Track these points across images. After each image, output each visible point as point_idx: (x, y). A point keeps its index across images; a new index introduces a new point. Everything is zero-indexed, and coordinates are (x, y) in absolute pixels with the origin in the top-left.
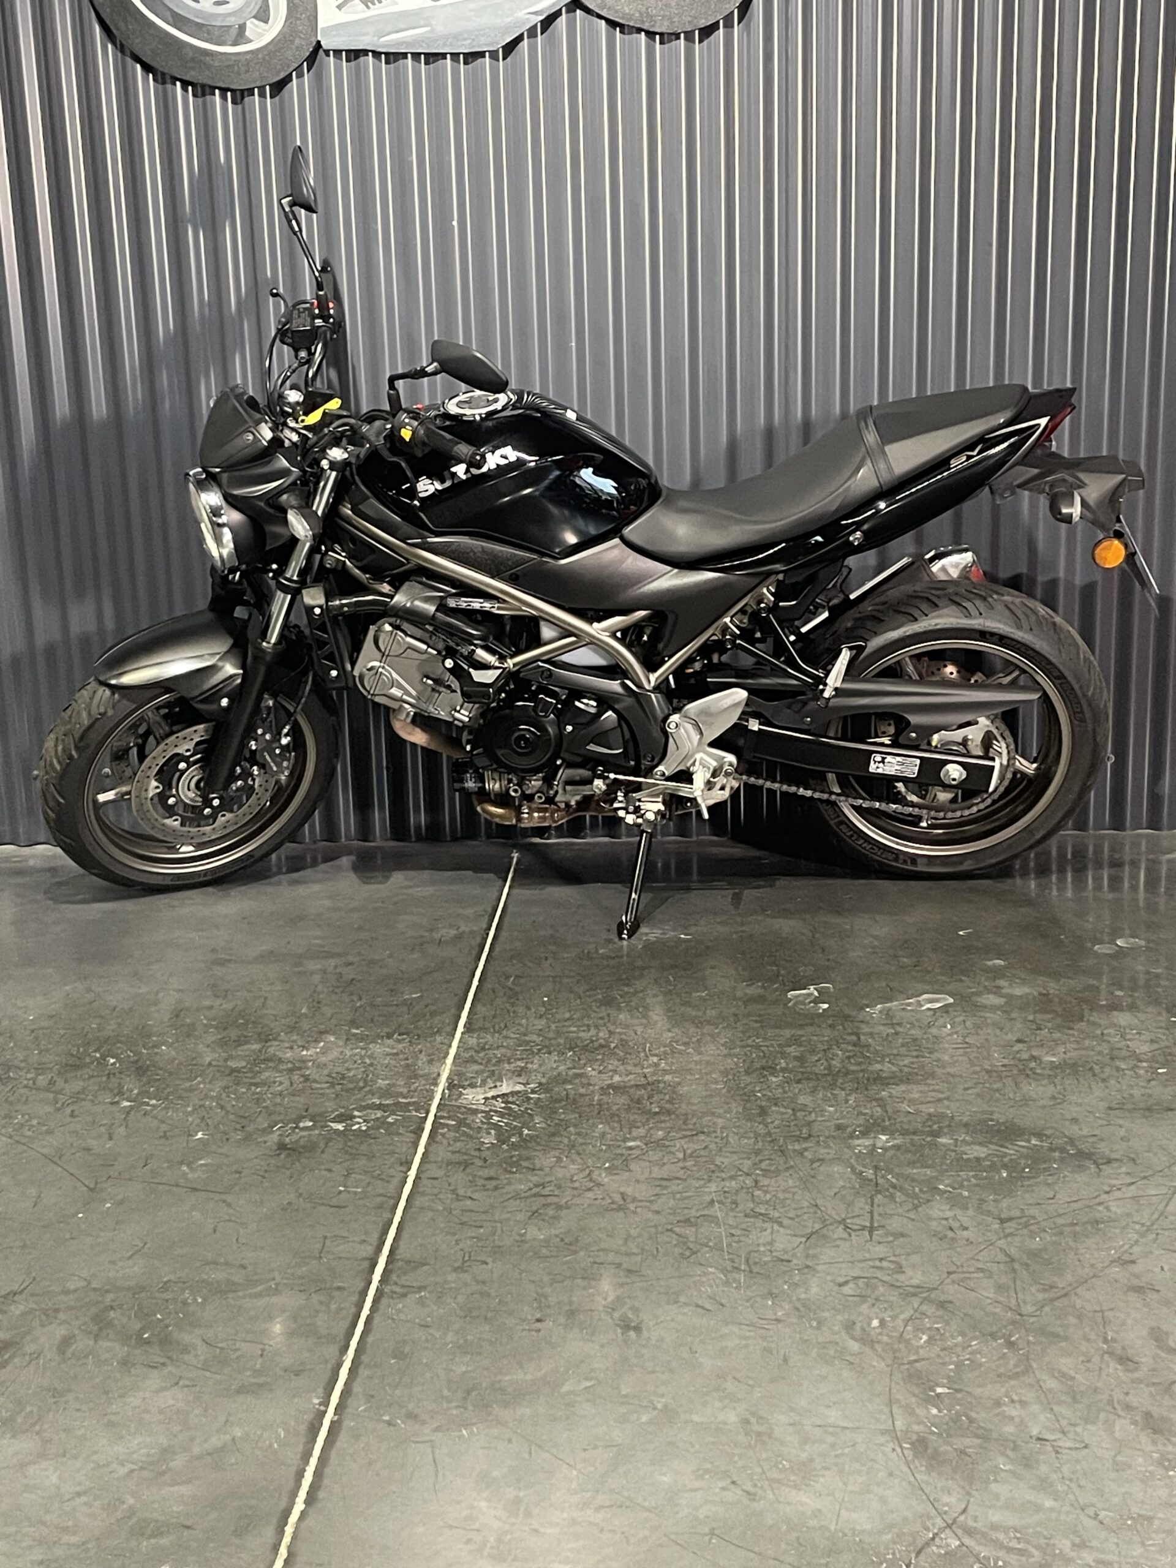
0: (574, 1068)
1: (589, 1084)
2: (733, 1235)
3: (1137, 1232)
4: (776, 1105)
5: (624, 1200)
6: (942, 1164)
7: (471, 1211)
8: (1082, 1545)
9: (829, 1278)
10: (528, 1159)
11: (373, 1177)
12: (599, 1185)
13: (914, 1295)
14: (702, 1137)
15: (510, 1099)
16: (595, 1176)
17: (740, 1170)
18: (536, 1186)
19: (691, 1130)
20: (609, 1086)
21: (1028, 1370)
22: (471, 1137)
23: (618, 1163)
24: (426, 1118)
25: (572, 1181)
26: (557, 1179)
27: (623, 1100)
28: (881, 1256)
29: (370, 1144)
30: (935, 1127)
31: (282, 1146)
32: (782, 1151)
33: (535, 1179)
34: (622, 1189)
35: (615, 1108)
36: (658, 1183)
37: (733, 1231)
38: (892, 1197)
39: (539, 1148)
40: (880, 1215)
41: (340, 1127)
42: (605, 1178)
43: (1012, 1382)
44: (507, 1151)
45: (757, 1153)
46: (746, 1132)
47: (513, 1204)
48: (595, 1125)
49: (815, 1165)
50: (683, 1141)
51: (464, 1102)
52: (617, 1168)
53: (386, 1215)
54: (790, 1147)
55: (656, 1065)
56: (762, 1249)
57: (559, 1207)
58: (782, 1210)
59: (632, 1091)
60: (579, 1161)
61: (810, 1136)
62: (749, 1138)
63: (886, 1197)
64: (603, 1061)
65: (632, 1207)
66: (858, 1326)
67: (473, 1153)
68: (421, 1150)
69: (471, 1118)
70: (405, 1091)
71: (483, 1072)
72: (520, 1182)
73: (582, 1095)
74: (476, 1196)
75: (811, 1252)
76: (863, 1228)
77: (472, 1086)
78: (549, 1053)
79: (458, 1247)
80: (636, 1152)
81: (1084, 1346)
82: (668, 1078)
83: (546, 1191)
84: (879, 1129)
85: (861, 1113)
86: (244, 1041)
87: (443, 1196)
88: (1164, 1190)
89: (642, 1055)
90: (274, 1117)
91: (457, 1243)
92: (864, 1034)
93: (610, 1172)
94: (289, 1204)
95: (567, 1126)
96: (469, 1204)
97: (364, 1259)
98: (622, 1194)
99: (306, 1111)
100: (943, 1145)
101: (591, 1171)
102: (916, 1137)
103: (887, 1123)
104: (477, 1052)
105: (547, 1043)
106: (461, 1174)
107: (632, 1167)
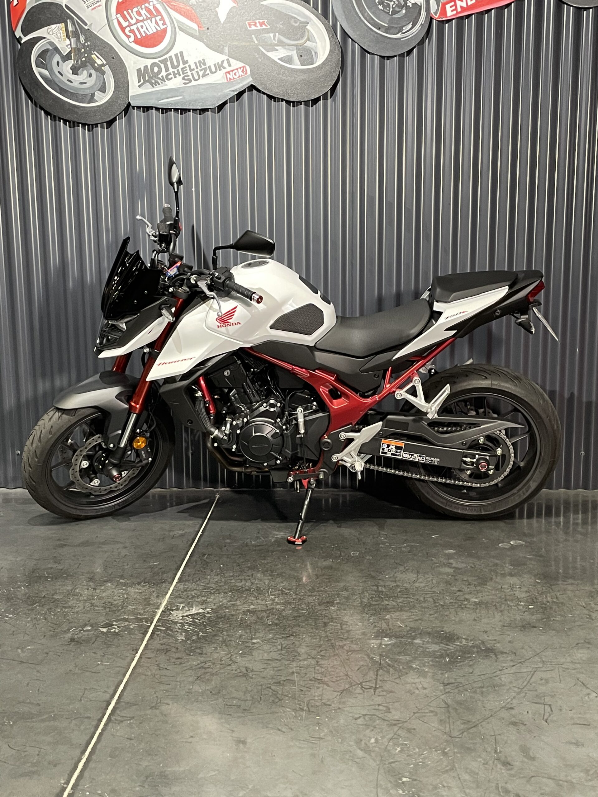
0: (231, 601)
1: (237, 610)
2: (302, 691)
3: (515, 692)
4: (332, 621)
5: (247, 671)
6: (415, 653)
7: (164, 676)
9: (350, 715)
10: (200, 648)
11: (117, 657)
12: (235, 662)
13: (395, 725)
14: (292, 638)
15: (196, 617)
16: (233, 658)
17: (309, 655)
18: (203, 663)
19: (287, 634)
20: (247, 610)
21: (453, 768)
22: (171, 636)
23: (246, 651)
24: (149, 627)
25: (221, 660)
26: (214, 659)
27: (254, 618)
28: (379, 703)
29: (119, 640)
30: (413, 634)
31: (72, 640)
32: (332, 646)
33: (202, 659)
34: (247, 665)
35: (249, 622)
36: (266, 662)
37: (302, 689)
38: (387, 671)
39: (206, 642)
40: (381, 681)
41: (105, 630)
42: (239, 659)
43: (444, 776)
44: (190, 644)
45: (320, 646)
46: (315, 636)
47: (189, 672)
48: (238, 631)
49: (349, 653)
50: (281, 640)
51: (171, 618)
52: (246, 653)
53: (120, 678)
54: (337, 644)
55: (273, 600)
56: (316, 698)
57: (212, 674)
58: (329, 677)
59: (259, 613)
60: (226, 648)
61: (348, 638)
62: (316, 639)
63: (384, 671)
64: (246, 598)
65: (251, 674)
66: (363, 742)
67: (172, 645)
68: (145, 642)
69: (173, 626)
70: (142, 612)
71: (183, 603)
72: (194, 660)
73: (232, 615)
74: (169, 667)
75: (342, 700)
76: (371, 688)
77: (178, 609)
78: (219, 593)
79: (155, 695)
80: (257, 645)
81: (484, 755)
82: (278, 607)
83: (206, 666)
84: (384, 635)
85: (375, 626)
86: (65, 585)
87: (151, 668)
88: (529, 669)
89: (267, 595)
90: (71, 625)
91: (155, 693)
92: (381, 586)
93: (242, 655)
94: (70, 670)
95: (223, 631)
96: (164, 672)
97: (104, 701)
98: (246, 667)
99: (89, 621)
100: (417, 644)
101: (232, 655)
102: (403, 640)
103: (388, 632)
104: (182, 592)
105: (219, 588)
106: (164, 656)
107: (253, 654)
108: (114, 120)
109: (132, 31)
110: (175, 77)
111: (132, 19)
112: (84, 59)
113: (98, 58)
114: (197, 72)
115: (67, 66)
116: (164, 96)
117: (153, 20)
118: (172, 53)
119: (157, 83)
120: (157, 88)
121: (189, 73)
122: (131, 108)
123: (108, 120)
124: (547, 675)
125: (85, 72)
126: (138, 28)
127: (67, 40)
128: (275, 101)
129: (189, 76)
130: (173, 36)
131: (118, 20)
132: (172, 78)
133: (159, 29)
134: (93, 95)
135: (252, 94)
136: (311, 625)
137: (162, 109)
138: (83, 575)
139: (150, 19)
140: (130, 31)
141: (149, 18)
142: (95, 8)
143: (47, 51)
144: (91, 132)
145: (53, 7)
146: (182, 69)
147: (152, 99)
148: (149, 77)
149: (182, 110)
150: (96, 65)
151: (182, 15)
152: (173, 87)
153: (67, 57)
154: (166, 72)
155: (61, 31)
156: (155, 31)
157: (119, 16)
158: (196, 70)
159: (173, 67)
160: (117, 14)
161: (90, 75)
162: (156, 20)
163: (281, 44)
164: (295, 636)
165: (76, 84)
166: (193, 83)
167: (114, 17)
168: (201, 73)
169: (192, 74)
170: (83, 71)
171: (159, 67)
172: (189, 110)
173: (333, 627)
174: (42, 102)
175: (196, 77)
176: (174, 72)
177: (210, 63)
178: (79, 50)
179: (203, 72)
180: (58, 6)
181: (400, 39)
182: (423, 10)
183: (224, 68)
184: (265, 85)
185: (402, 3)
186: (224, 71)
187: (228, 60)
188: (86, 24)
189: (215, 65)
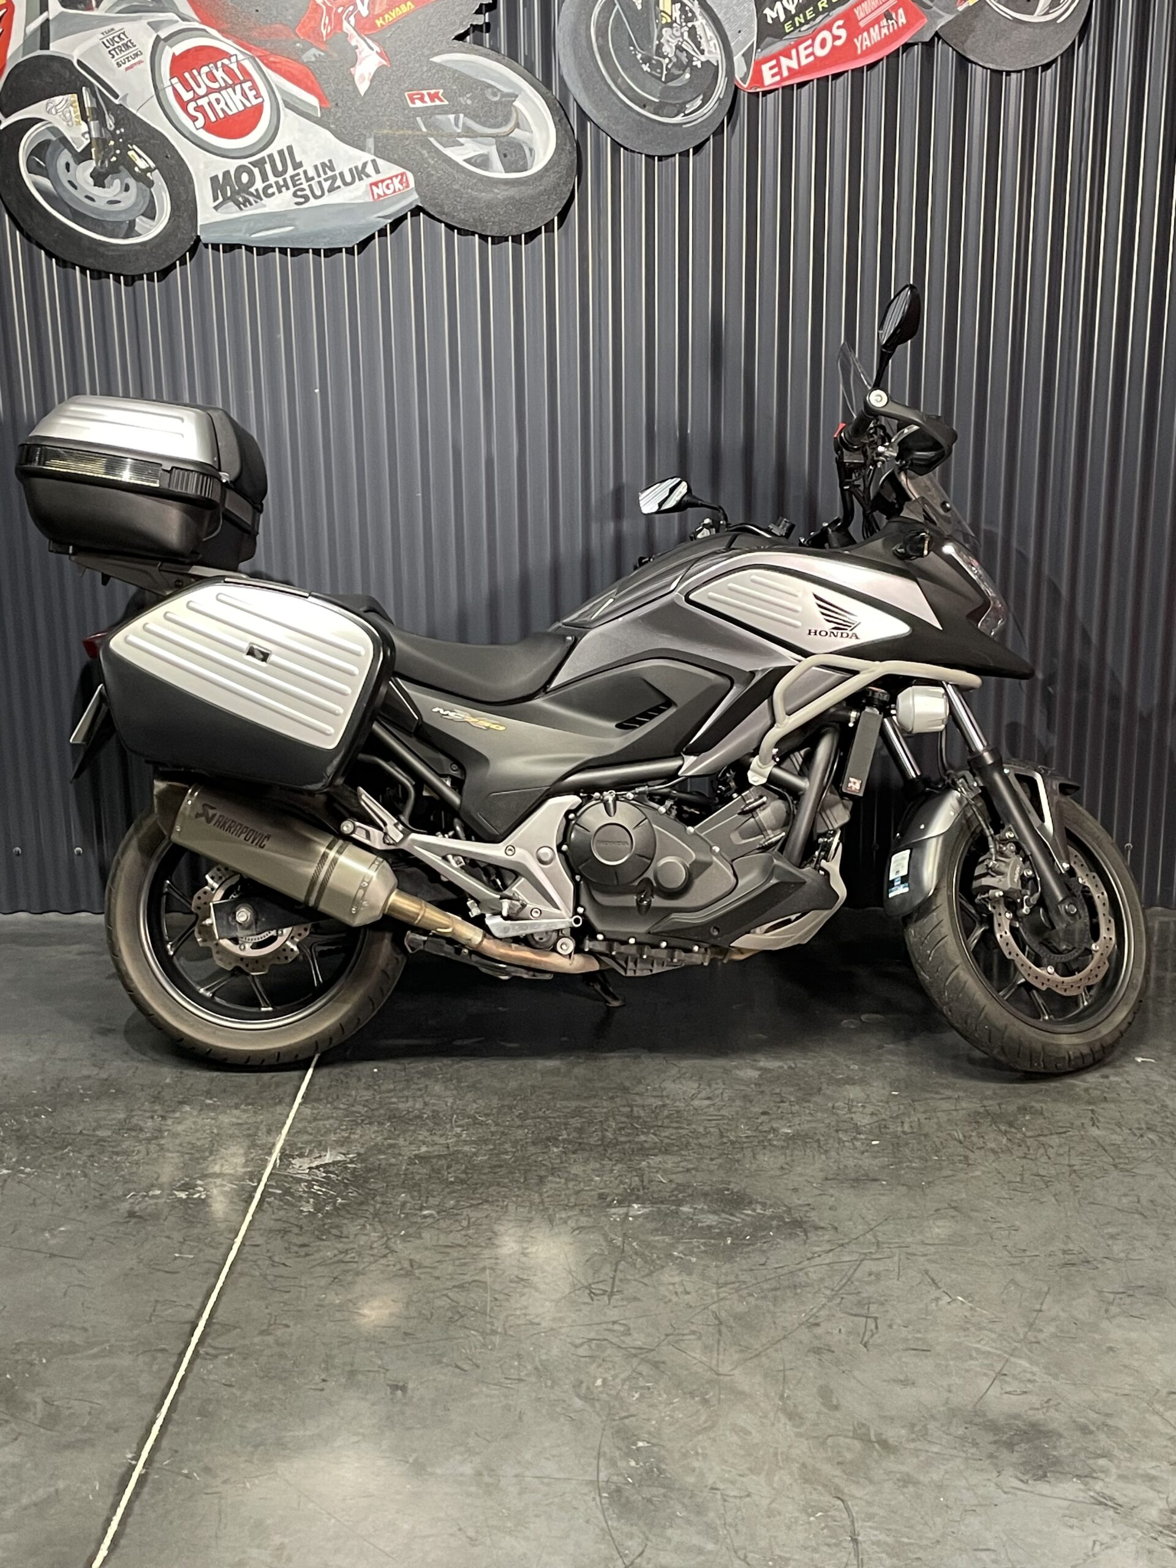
0: (389, 1138)
1: (400, 1154)
2: (496, 1299)
3: (825, 1296)
4: (552, 1174)
5: (412, 1266)
6: (679, 1231)
7: (282, 1277)
10: (338, 1227)
11: (205, 1244)
12: (393, 1251)
13: (635, 1356)
14: (486, 1206)
15: (331, 1169)
16: (391, 1244)
17: (512, 1237)
18: (340, 1253)
19: (478, 1199)
20: (416, 1155)
21: (715, 1425)
22: (292, 1205)
23: (411, 1230)
24: (255, 1188)
25: (371, 1248)
26: (358, 1246)
27: (426, 1170)
28: (614, 1319)
29: (206, 1212)
30: (680, 1196)
31: (132, 1214)
32: (550, 1219)
33: (340, 1246)
34: (412, 1256)
35: (417, 1177)
36: (443, 1250)
37: (497, 1296)
38: (634, 1265)
39: (348, 1216)
40: (620, 1280)
41: (183, 1195)
42: (399, 1245)
43: (700, 1437)
44: (322, 1219)
45: (531, 1220)
46: (523, 1201)
47: (319, 1270)
48: (399, 1194)
49: (576, 1232)
50: (469, 1210)
51: (292, 1171)
52: (410, 1236)
53: (211, 1281)
54: (557, 1215)
55: (459, 1136)
56: (518, 1313)
57: (357, 1273)
58: (540, 1276)
59: (435, 1160)
60: (379, 1227)
61: (575, 1204)
62: (524, 1207)
63: (628, 1263)
64: (414, 1132)
65: (417, 1272)
66: (584, 1386)
67: (292, 1220)
68: (249, 1217)
69: (295, 1186)
70: (243, 1160)
71: (311, 1142)
72: (328, 1248)
73: (392, 1165)
74: (289, 1262)
75: (561, 1314)
76: (605, 1293)
77: (301, 1155)
78: (370, 1123)
79: (267, 1311)
80: (429, 1220)
81: (763, 1403)
82: (466, 1148)
83: (348, 1258)
84: (634, 1198)
85: (622, 1182)
86: (113, 1111)
87: (261, 1263)
88: (855, 1256)
89: (448, 1126)
90: (128, 1185)
91: (267, 1307)
92: (637, 1106)
93: (404, 1239)
94: (131, 1269)
95: (375, 1195)
96: (282, 1270)
97: (187, 1322)
98: (411, 1260)
99: (157, 1179)
100: (684, 1213)
101: (389, 1239)
102: (663, 1207)
103: (641, 1193)
104: (310, 1122)
105: (370, 1114)
106: (279, 1241)
107: (423, 1235)
108: (172, 267)
109: (199, 109)
110: (280, 192)
111: (199, 86)
112: (114, 159)
113: (140, 157)
114: (320, 183)
115: (85, 169)
116: (260, 226)
118: (273, 149)
119: (247, 202)
120: (248, 211)
121: (305, 185)
122: (201, 245)
123: (161, 267)
125: (118, 181)
126: (210, 104)
127: (84, 124)
128: (459, 235)
129: (303, 190)
131: (175, 90)
132: (273, 194)
133: (248, 105)
134: (132, 223)
135: (419, 222)
136: (517, 1181)
137: (258, 248)
138: (142, 1090)
139: (233, 87)
141: (231, 86)
142: (131, 67)
143: (46, 143)
144: (131, 289)
145: (55, 63)
146: (292, 177)
147: (239, 231)
148: (233, 191)
149: (293, 249)
150: (137, 169)
152: (277, 209)
153: (83, 156)
154: (264, 181)
155: (72, 108)
156: (241, 108)
157: (175, 80)
158: (317, 179)
159: (276, 174)
161: (127, 188)
162: (242, 89)
163: (470, 133)
164: (491, 1204)
165: (102, 204)
166: (313, 202)
167: (167, 83)
168: (326, 185)
169: (310, 187)
170: (113, 179)
171: (251, 174)
172: (307, 250)
173: (554, 1185)
174: (41, 234)
175: (318, 193)
176: (277, 183)
177: (343, 167)
178: (105, 142)
179: (329, 182)
180: (65, 63)
181: (681, 125)
182: (722, 73)
183: (368, 176)
184: (441, 206)
185: (685, 60)
186: (367, 181)
187: (374, 161)
188: (116, 96)
189: (351, 170)
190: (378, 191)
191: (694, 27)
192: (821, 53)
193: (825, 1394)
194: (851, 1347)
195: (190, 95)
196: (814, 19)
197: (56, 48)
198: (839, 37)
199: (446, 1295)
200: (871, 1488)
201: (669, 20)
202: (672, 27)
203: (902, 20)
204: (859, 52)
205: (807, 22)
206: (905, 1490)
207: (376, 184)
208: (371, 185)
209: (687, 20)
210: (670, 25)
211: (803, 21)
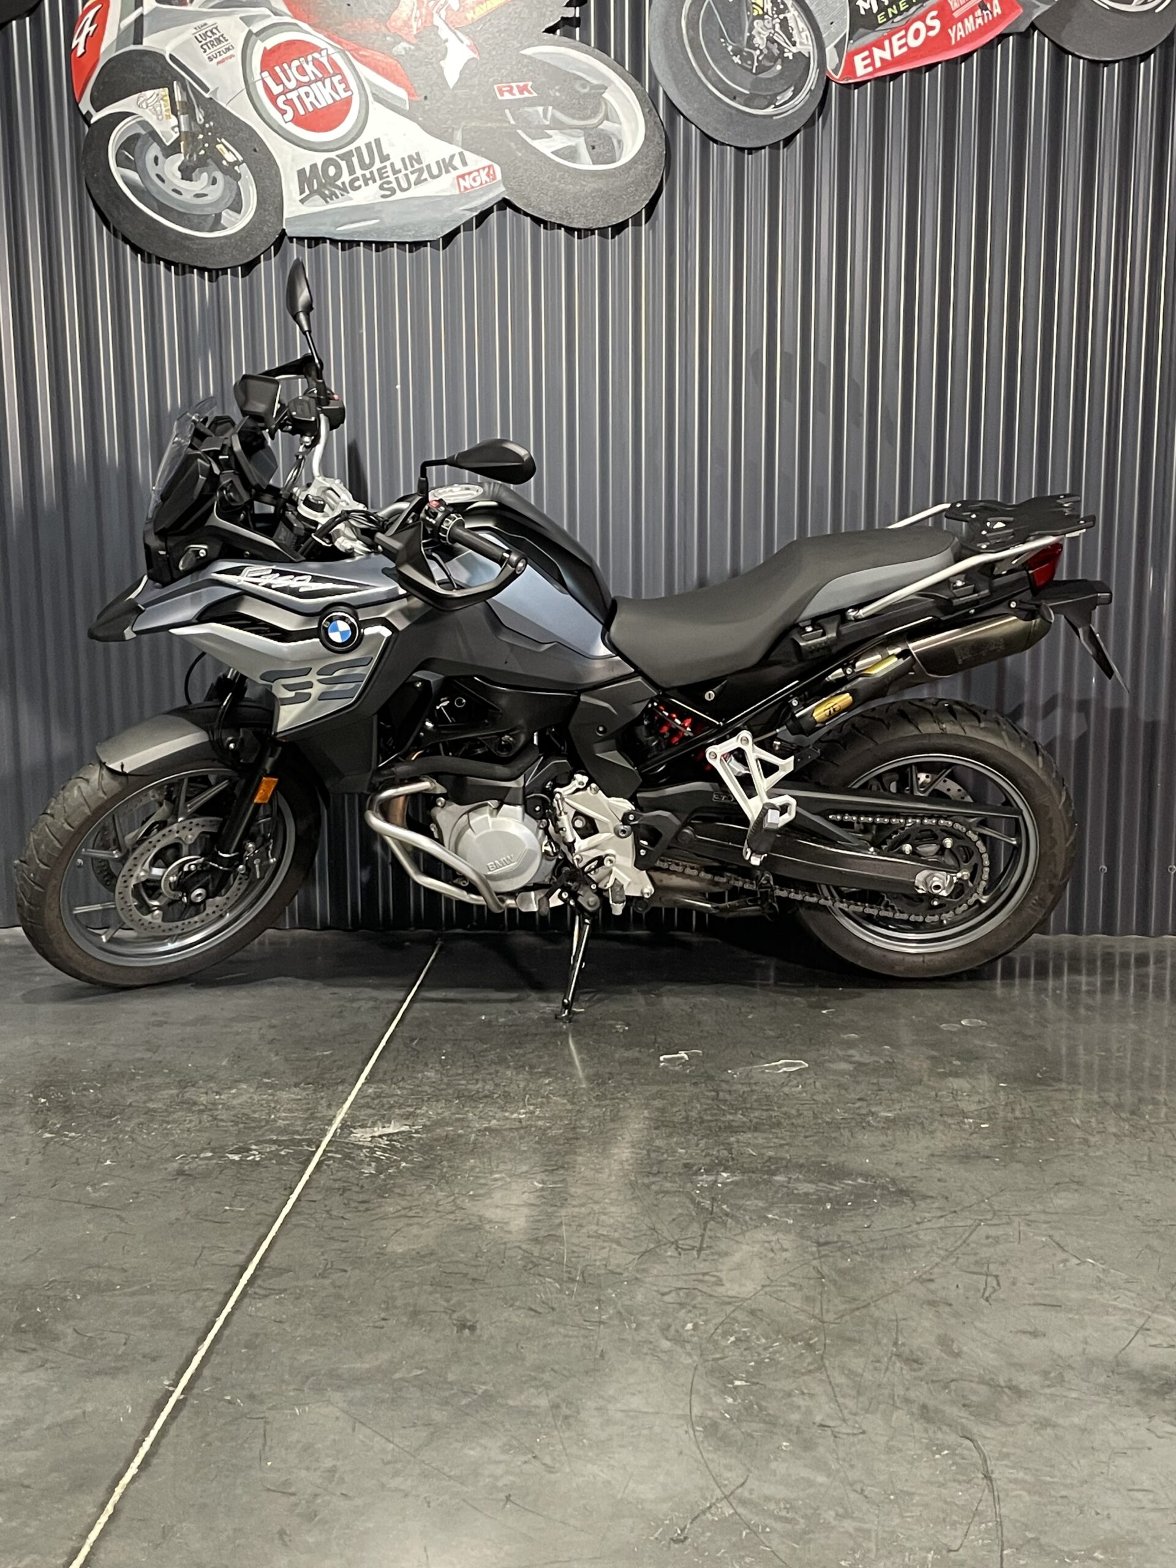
0: (457, 1113)
1: (468, 1127)
2: (574, 1252)
3: (939, 1256)
5: (482, 1222)
6: (773, 1198)
7: (341, 1228)
8: (846, 1515)
9: (655, 1288)
10: (401, 1186)
11: (258, 1199)
12: (461, 1209)
13: (730, 1303)
14: (562, 1171)
15: (395, 1138)
16: (459, 1201)
17: (590, 1199)
18: (404, 1209)
19: (553, 1165)
20: (486, 1129)
21: (821, 1368)
22: (353, 1168)
23: (481, 1191)
24: (315, 1152)
25: (437, 1205)
26: (424, 1203)
27: (496, 1140)
28: (705, 1271)
29: (260, 1173)
30: (773, 1167)
31: (181, 1172)
32: (631, 1185)
33: (404, 1203)
34: (481, 1213)
35: (487, 1147)
37: (575, 1249)
38: (724, 1224)
39: (412, 1178)
40: (710, 1237)
41: (236, 1158)
42: (467, 1203)
43: (806, 1378)
44: (384, 1180)
45: (609, 1185)
46: (601, 1169)
47: (380, 1223)
48: (467, 1160)
49: (660, 1196)
50: (544, 1175)
51: (353, 1139)
52: (479, 1194)
53: (263, 1230)
54: (639, 1181)
55: (532, 1112)
56: (599, 1265)
57: (422, 1228)
58: (622, 1231)
59: (506, 1133)
60: (446, 1188)
61: (659, 1173)
62: (603, 1173)
63: (717, 1223)
64: (484, 1108)
65: (487, 1227)
66: (672, 1329)
67: (353, 1181)
68: (305, 1178)
69: (356, 1153)
70: (301, 1129)
71: (375, 1115)
72: (390, 1205)
73: (460, 1136)
74: (347, 1216)
75: (642, 1267)
76: (693, 1248)
77: (363, 1126)
78: (438, 1101)
79: (323, 1258)
80: (499, 1183)
81: (875, 1350)
82: (540, 1123)
83: (411, 1214)
84: (722, 1167)
85: (708, 1154)
86: (165, 1087)
87: (317, 1216)
88: (969, 1222)
89: (521, 1104)
90: (178, 1149)
91: (323, 1254)
92: (723, 1091)
93: (473, 1198)
94: (177, 1219)
95: (442, 1161)
96: (339, 1222)
97: (235, 1266)
98: (480, 1216)
99: (208, 1144)
100: (778, 1182)
101: (456, 1198)
102: (754, 1176)
103: (730, 1163)
104: (373, 1099)
105: (437, 1093)
106: (338, 1199)
107: (494, 1196)
108: (256, 261)
109: (290, 102)
110: (366, 184)
111: (289, 80)
112: (202, 152)
113: (228, 150)
114: (406, 176)
115: (173, 163)
116: (346, 219)
117: (327, 81)
118: (361, 142)
119: (333, 195)
120: (334, 205)
121: (392, 178)
122: (286, 239)
123: (246, 261)
124: (1000, 1231)
125: (205, 174)
126: (299, 97)
127: (173, 118)
128: (545, 228)
129: (390, 182)
130: (363, 112)
132: (360, 187)
133: (337, 98)
134: (218, 216)
135: (505, 215)
136: (595, 1152)
137: (343, 242)
138: (197, 1071)
139: (322, 80)
140: (285, 103)
141: (320, 80)
143: (135, 138)
144: (214, 284)
145: (146, 58)
146: (379, 170)
147: (325, 224)
148: (320, 184)
149: (378, 243)
150: (224, 163)
151: (378, 72)
152: (363, 203)
153: (172, 150)
154: (350, 174)
155: (162, 102)
156: (330, 101)
157: (265, 74)
158: (404, 172)
159: (363, 166)
160: (262, 71)
161: (214, 182)
162: (332, 83)
163: (558, 125)
164: (567, 1170)
165: (187, 197)
166: (399, 195)
167: (257, 76)
168: (413, 178)
169: (397, 179)
170: (201, 173)
171: (338, 167)
172: (391, 244)
173: (634, 1156)
174: (127, 229)
175: (405, 185)
176: (364, 176)
177: (429, 158)
178: (194, 136)
179: (416, 175)
180: (156, 57)
181: (771, 116)
182: (813, 65)
183: (455, 169)
184: (528, 198)
185: (776, 52)
186: (454, 174)
187: (461, 154)
188: (207, 90)
189: (438, 163)
190: (467, 183)
191: (785, 18)
192: (914, 43)
193: (945, 1342)
194: (971, 1301)
195: (280, 89)
196: (907, 10)
197: (149, 42)
198: (932, 28)
199: (519, 1247)
200: (1004, 1429)
201: (761, 12)
202: (763, 19)
203: (997, 10)
204: (953, 42)
205: (900, 13)
206: (1042, 1432)
207: (463, 176)
208: (458, 177)
209: (779, 12)
210: (761, 17)
211: (896, 12)
